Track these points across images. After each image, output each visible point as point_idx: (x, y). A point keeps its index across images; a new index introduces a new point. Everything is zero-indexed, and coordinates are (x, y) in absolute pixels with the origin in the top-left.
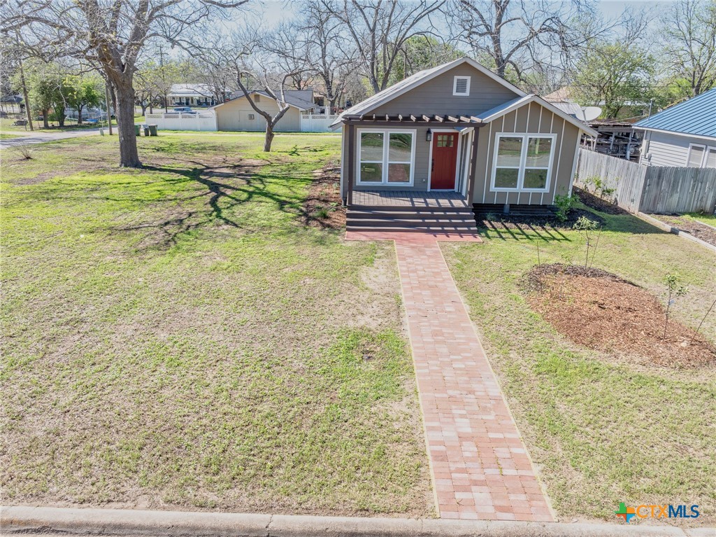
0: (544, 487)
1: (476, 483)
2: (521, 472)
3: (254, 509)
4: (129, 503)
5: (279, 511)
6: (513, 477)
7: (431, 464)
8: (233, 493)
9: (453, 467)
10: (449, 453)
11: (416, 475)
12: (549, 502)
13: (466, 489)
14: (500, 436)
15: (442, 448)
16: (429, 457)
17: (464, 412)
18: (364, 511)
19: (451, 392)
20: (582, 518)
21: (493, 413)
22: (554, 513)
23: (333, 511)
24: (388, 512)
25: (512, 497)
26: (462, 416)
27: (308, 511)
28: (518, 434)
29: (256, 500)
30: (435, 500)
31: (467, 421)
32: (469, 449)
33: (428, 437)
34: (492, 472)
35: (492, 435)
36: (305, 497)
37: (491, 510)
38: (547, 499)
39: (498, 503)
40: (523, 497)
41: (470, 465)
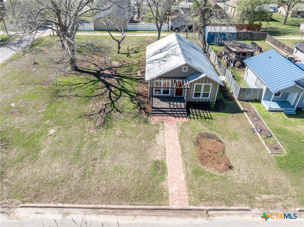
0: (187, 200)
1: (177, 200)
2: (184, 198)
3: (143, 205)
4: (124, 205)
5: (147, 206)
6: (183, 199)
7: (170, 196)
8: (139, 202)
9: (173, 197)
10: (173, 194)
11: (167, 198)
12: (188, 203)
13: (175, 201)
14: (182, 190)
15: (172, 193)
16: (170, 195)
17: (176, 184)
18: (159, 205)
19: (175, 179)
20: (192, 206)
21: (182, 185)
22: (188, 205)
23: (155, 205)
24: (163, 205)
25: (182, 202)
26: (176, 185)
27: (151, 205)
28: (185, 190)
29: (143, 204)
30: (170, 203)
31: (177, 186)
32: (176, 193)
33: (170, 190)
34: (180, 198)
35: (181, 190)
36: (151, 203)
37: (178, 205)
38: (187, 202)
39: (180, 203)
40: (184, 202)
41: (176, 196)
